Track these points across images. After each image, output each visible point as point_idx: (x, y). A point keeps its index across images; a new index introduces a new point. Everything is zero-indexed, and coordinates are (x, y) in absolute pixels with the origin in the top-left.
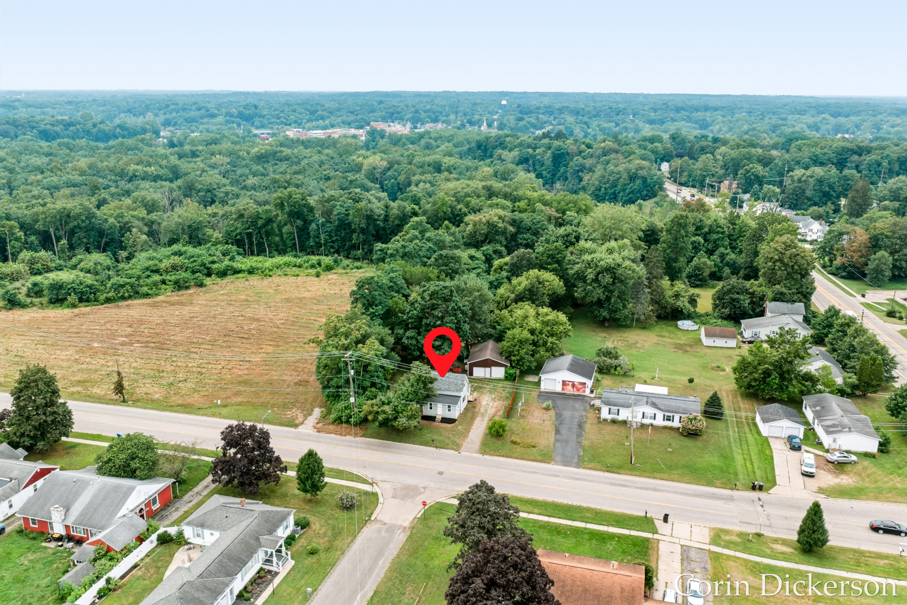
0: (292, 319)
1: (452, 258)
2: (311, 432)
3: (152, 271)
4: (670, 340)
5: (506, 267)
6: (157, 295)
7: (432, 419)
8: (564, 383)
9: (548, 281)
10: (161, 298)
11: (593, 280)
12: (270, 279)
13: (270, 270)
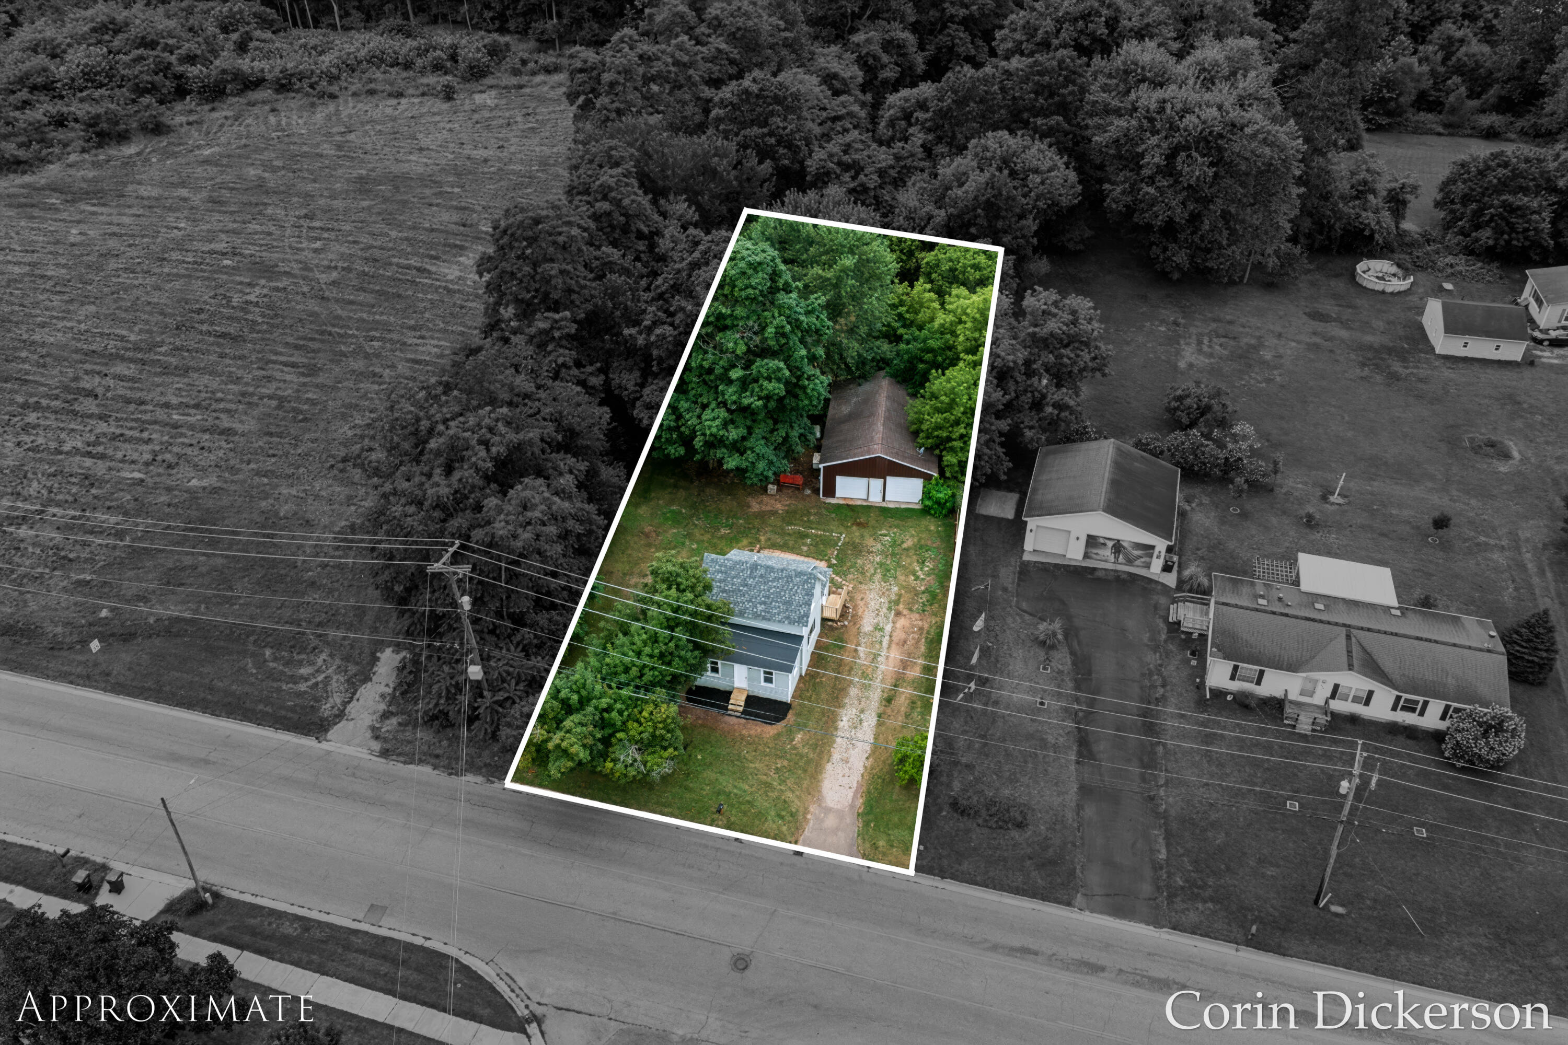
0: (359, 266)
1: (777, 100)
2: (363, 754)
3: (34, 88)
4: (1344, 333)
5: (920, 115)
6: (44, 161)
7: (721, 697)
8: (1092, 541)
9: (1036, 171)
10: (53, 170)
11: (1159, 170)
12: (331, 107)
13: (333, 79)
